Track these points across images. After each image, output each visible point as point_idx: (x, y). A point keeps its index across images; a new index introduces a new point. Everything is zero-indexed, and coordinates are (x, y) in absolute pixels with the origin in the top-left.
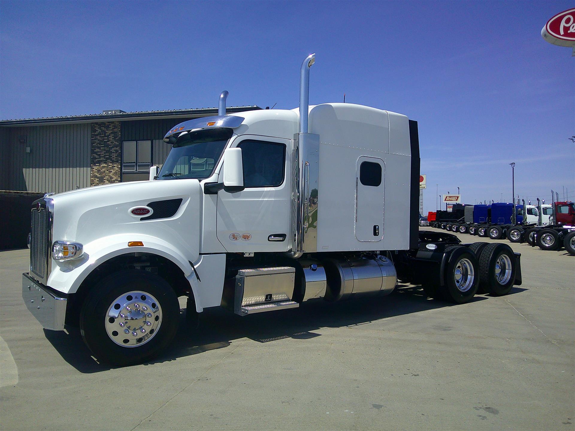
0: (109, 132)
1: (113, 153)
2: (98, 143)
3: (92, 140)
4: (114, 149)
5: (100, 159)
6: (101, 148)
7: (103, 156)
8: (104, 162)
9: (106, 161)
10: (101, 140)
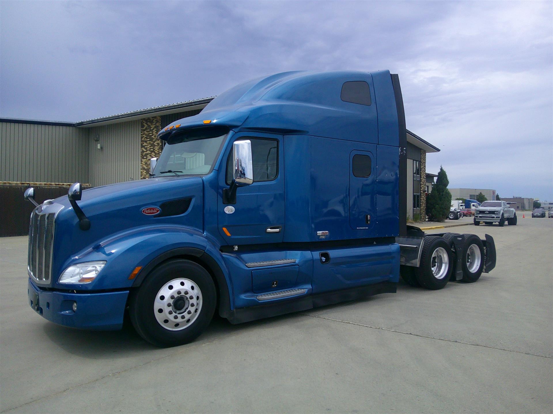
0: (153, 126)
1: (156, 146)
2: (146, 138)
3: (141, 135)
4: (157, 142)
5: (147, 153)
6: (148, 142)
7: (149, 149)
8: (150, 155)
9: (151, 154)
10: (148, 135)
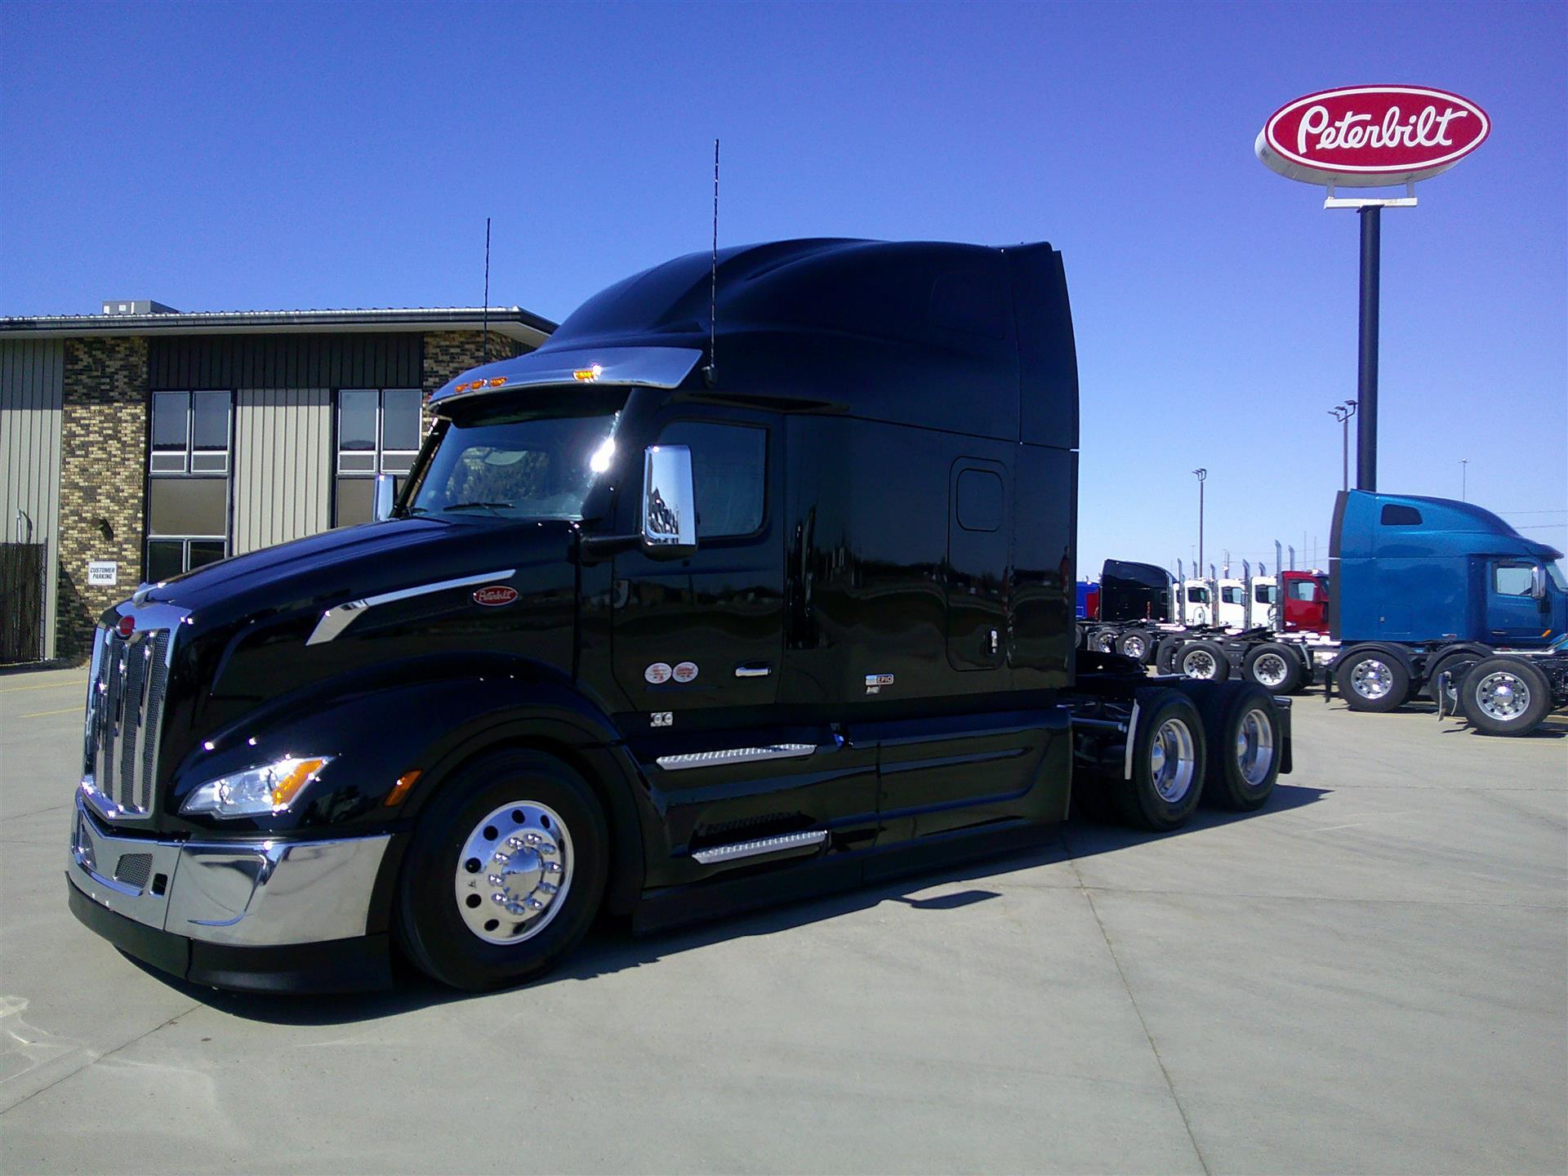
0: (113, 365)
1: (126, 421)
2: (84, 394)
3: (67, 384)
4: (129, 411)
5: (86, 439)
6: (93, 408)
7: (96, 429)
8: (100, 445)
9: (105, 445)
10: (90, 387)
